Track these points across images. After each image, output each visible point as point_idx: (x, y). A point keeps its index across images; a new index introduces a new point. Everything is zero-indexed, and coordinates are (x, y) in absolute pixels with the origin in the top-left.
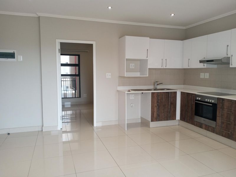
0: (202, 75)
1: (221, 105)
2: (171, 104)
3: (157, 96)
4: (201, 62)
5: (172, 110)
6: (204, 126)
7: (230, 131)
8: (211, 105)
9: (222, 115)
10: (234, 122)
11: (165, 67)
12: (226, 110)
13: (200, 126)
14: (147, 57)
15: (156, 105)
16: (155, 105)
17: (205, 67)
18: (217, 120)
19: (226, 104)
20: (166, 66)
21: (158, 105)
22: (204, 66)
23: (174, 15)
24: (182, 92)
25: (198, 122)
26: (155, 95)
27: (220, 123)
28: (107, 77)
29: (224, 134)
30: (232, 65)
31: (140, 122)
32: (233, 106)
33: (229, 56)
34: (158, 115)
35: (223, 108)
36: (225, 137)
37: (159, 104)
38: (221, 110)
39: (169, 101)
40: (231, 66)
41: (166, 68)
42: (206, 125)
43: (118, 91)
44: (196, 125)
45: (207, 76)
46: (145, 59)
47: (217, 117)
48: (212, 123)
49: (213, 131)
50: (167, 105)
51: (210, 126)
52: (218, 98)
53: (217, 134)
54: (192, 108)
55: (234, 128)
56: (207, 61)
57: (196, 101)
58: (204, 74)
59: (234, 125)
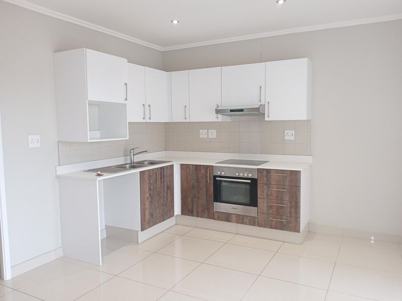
0: (203, 134)
1: (265, 179)
2: (167, 188)
3: (148, 178)
4: (218, 111)
5: (169, 200)
6: (234, 218)
7: (284, 217)
8: (249, 181)
9: (268, 195)
10: (291, 203)
11: (148, 121)
12: (275, 186)
13: (227, 218)
14: (126, 99)
15: (148, 195)
16: (146, 197)
17: (220, 120)
18: (259, 205)
19: (274, 176)
20: (150, 119)
21: (150, 195)
22: (217, 118)
23: (178, 22)
24: (182, 165)
25: (222, 212)
26: (145, 176)
27: (265, 209)
28: (31, 146)
29: (274, 224)
30: (269, 117)
31: (105, 236)
32: (287, 179)
33: (263, 103)
34: (152, 215)
35: (268, 184)
36: (275, 228)
37: (152, 192)
38: (265, 187)
39: (165, 183)
40: (266, 119)
41: (151, 121)
42: (238, 216)
43: (58, 177)
44: (219, 219)
45: (213, 134)
46: (122, 102)
47: (259, 199)
48: (252, 211)
49: (253, 222)
50: (162, 193)
51: (246, 216)
52: (258, 169)
53: (259, 225)
54: (207, 191)
55: (291, 212)
56: (231, 111)
57: (217, 178)
58: (208, 132)
59: (291, 207)
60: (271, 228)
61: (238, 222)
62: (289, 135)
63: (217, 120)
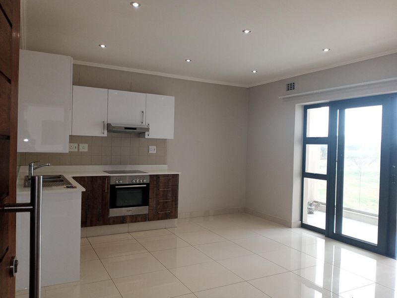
0: (73, 147)
1: (155, 183)
4: (113, 128)
6: (128, 219)
7: (168, 209)
8: (145, 186)
9: (157, 195)
10: (172, 198)
12: (162, 187)
13: (122, 220)
17: (106, 135)
18: (150, 204)
19: (162, 179)
22: (103, 133)
25: (116, 217)
27: (155, 206)
29: (160, 216)
30: (148, 135)
32: (171, 180)
33: (143, 124)
35: (157, 186)
38: (155, 189)
40: (147, 137)
42: (132, 216)
44: (114, 223)
45: (84, 148)
47: (150, 199)
48: (144, 210)
49: (144, 219)
51: (139, 215)
52: (150, 176)
53: (149, 220)
55: (172, 205)
56: (126, 128)
57: (116, 187)
58: (79, 146)
59: (172, 201)
60: (158, 219)
61: (132, 222)
62: (153, 150)
63: (102, 135)
